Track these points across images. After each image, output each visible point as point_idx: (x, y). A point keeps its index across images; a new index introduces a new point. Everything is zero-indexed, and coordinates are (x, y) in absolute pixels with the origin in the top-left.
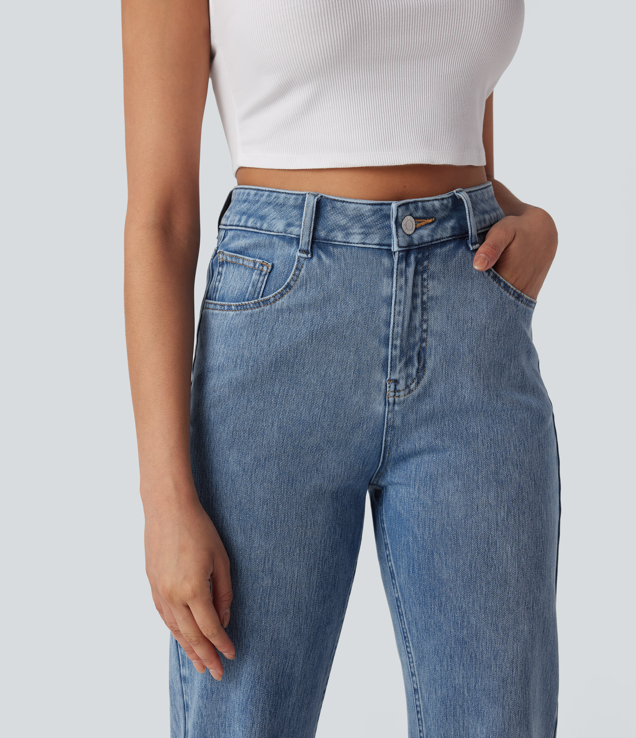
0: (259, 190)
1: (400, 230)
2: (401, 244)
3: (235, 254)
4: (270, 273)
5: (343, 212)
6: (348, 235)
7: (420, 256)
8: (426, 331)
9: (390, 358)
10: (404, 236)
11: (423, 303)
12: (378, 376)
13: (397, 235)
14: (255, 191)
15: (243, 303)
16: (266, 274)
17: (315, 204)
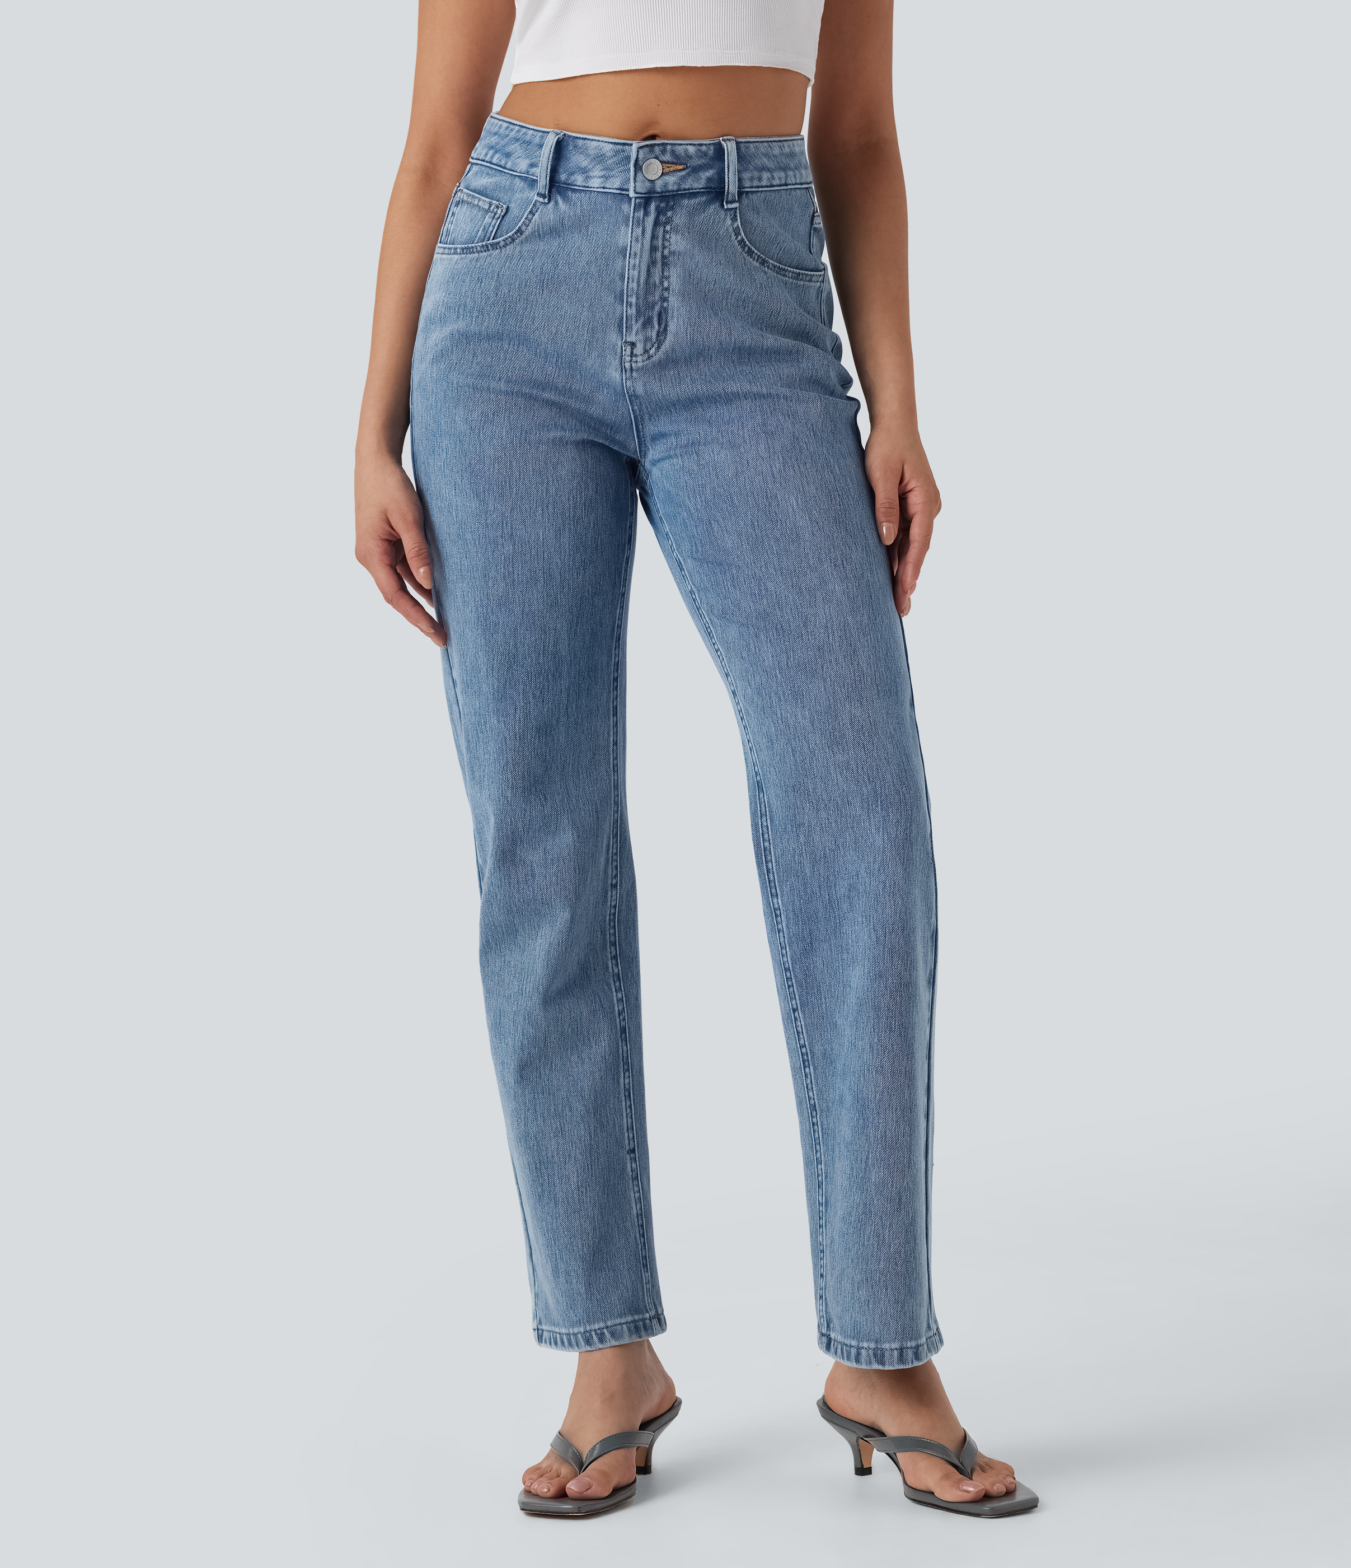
0: (511, 123)
1: (639, 175)
2: (638, 190)
3: (473, 193)
4: (503, 216)
5: (584, 152)
6: (588, 178)
7: (663, 205)
8: (667, 289)
9: (625, 318)
10: (643, 182)
11: (664, 257)
12: (613, 337)
13: (635, 179)
14: (508, 124)
15: (470, 245)
16: (499, 218)
17: (554, 143)
